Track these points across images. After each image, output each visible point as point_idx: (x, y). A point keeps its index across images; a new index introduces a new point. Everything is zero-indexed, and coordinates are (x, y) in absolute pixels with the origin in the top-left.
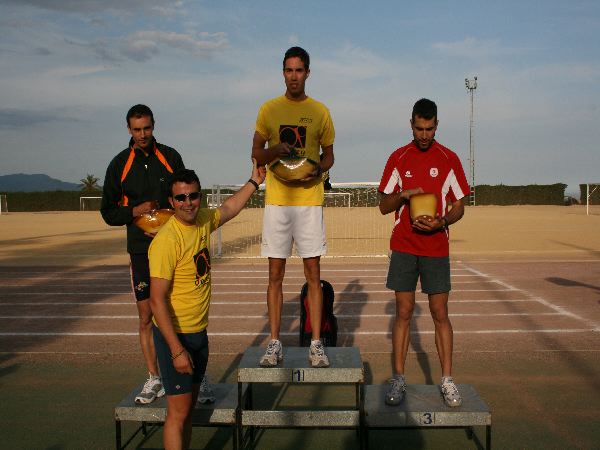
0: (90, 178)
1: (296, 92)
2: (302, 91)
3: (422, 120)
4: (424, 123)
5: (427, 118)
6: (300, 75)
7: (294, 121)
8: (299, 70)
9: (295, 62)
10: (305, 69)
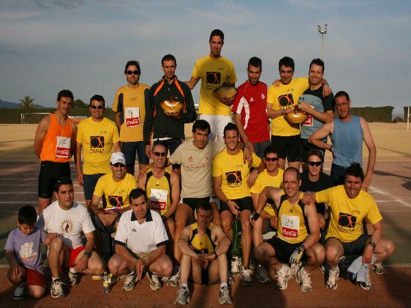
0: (27, 98)
1: (216, 54)
2: (219, 54)
3: (253, 67)
4: (254, 69)
5: (256, 66)
6: (219, 46)
7: (214, 70)
8: (219, 43)
9: (217, 38)
10: (222, 43)
